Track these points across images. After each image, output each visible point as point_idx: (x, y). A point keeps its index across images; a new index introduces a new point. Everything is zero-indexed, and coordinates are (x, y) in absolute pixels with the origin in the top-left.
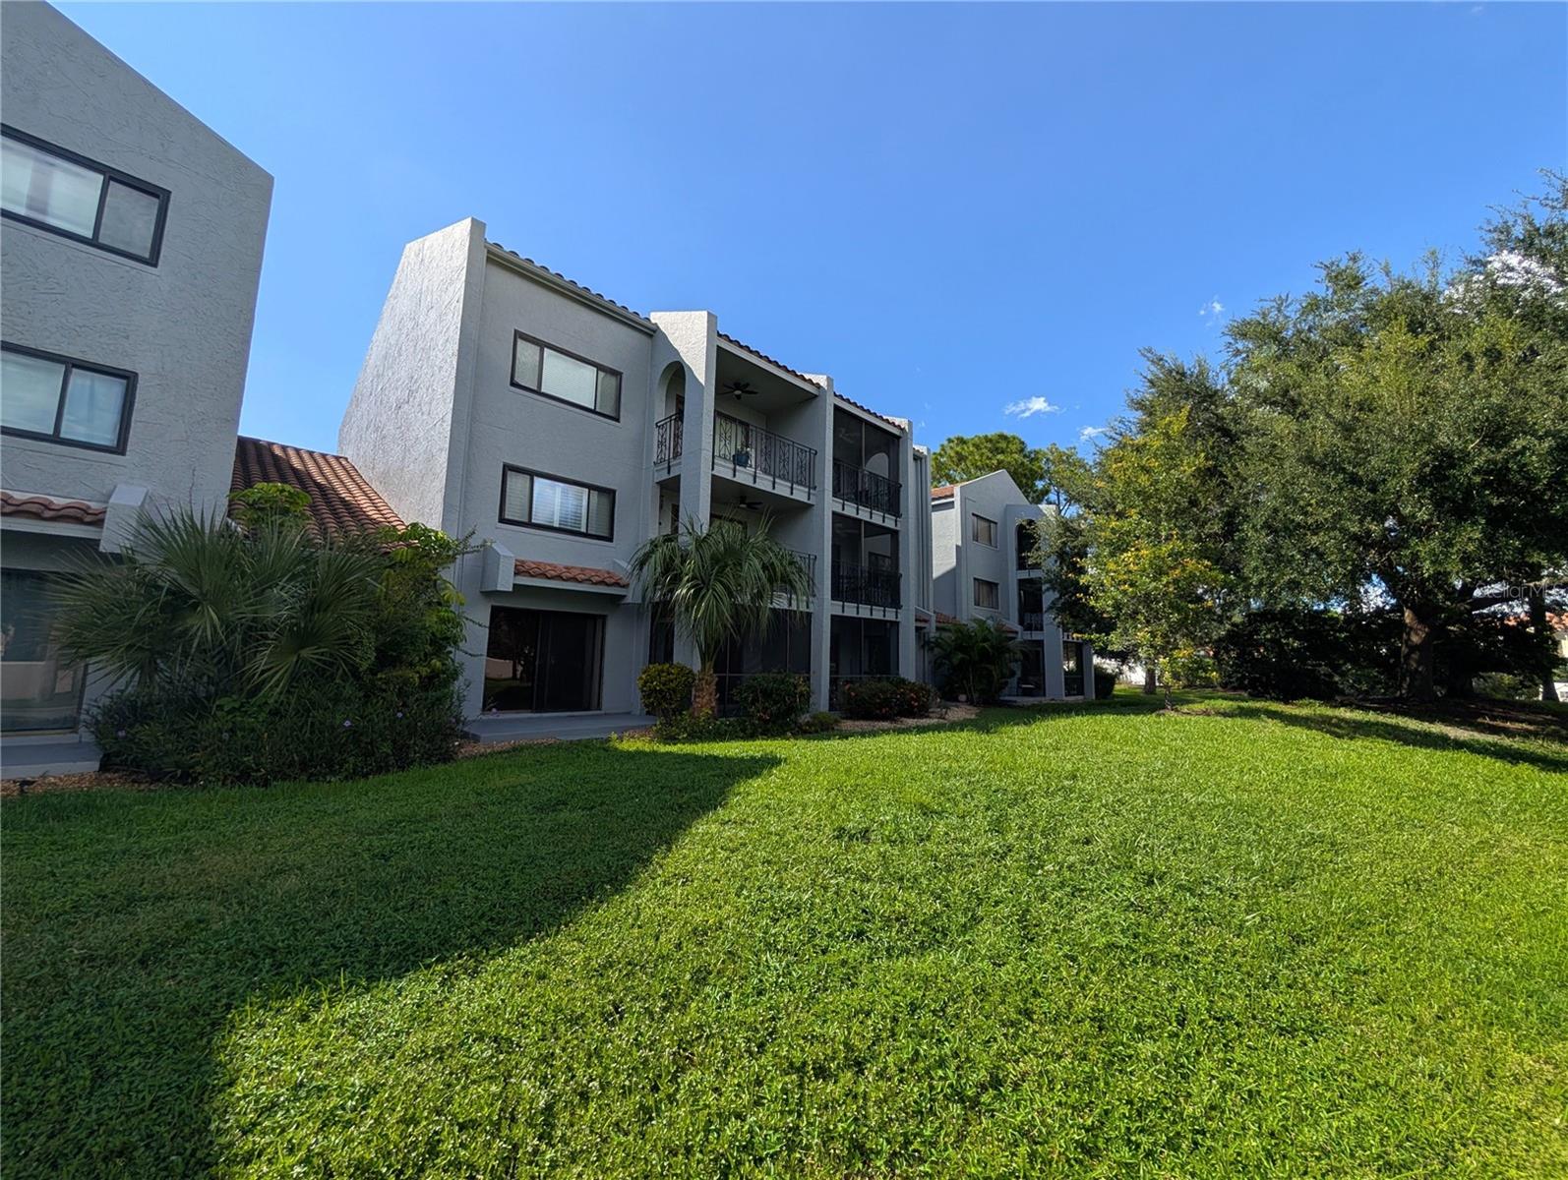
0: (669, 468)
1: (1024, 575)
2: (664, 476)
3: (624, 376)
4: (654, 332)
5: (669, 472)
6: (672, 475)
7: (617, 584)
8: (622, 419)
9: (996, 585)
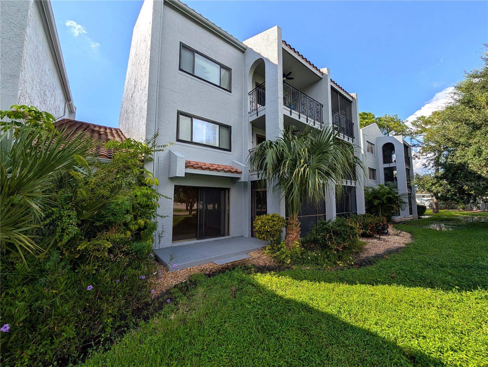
0: (257, 113)
1: (387, 165)
2: (255, 117)
3: (232, 70)
4: (245, 50)
5: (257, 116)
6: (259, 116)
7: (236, 172)
8: (232, 92)
9: (376, 170)
